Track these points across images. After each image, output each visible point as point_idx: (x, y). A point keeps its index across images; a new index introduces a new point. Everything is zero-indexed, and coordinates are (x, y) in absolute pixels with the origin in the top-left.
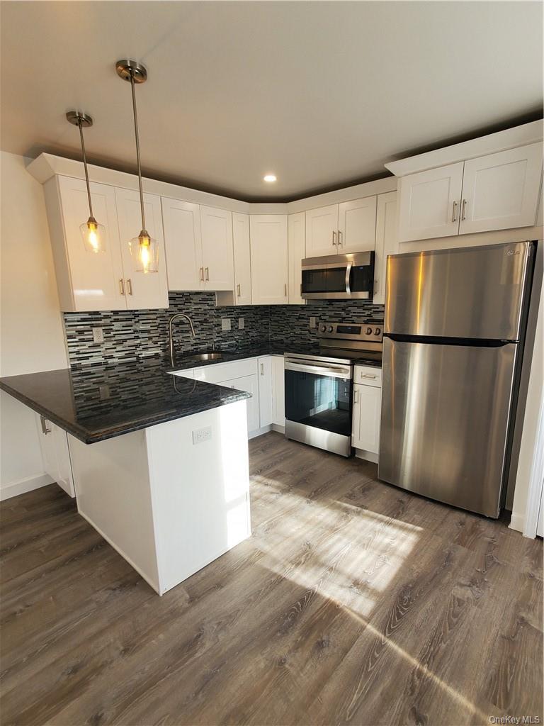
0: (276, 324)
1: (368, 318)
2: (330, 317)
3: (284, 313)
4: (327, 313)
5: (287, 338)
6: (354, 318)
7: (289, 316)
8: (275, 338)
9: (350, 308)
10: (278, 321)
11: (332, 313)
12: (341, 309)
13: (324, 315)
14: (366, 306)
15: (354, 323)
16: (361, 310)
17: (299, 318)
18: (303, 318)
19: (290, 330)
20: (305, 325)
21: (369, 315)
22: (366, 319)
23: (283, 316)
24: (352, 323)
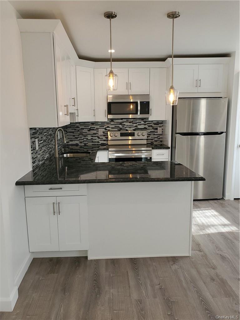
0: (72, 134)
1: (136, 128)
2: (112, 128)
3: (78, 127)
4: (110, 126)
5: (81, 142)
6: (127, 128)
7: (83, 129)
8: (71, 143)
9: (124, 123)
10: (73, 132)
11: (113, 126)
12: (119, 124)
13: (108, 127)
14: (133, 122)
15: (128, 131)
16: (131, 124)
17: (90, 130)
18: (93, 130)
19: (83, 137)
20: (95, 134)
21: (136, 126)
22: (134, 128)
23: (77, 129)
24: (126, 131)
